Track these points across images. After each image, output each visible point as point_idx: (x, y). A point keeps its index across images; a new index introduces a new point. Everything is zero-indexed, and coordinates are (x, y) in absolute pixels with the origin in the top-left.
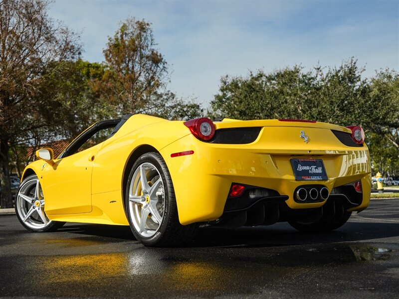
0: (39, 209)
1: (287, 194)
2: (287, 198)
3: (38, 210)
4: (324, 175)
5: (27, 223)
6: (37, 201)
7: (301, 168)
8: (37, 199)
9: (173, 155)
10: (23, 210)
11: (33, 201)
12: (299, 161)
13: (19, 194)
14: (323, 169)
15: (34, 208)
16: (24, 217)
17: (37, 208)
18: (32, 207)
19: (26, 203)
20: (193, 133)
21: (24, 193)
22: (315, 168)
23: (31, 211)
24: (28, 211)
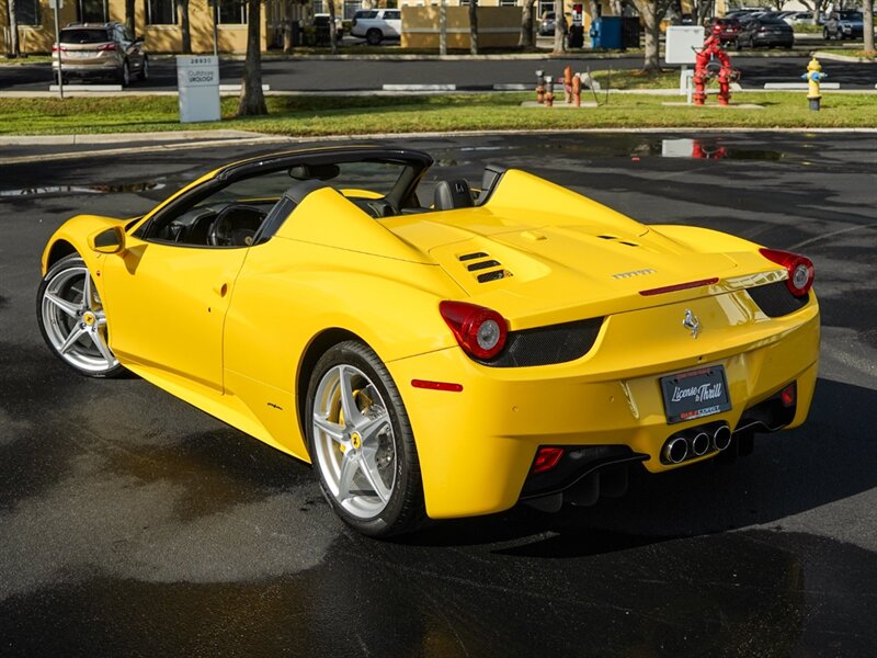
0: (93, 330)
1: (647, 451)
2: (648, 457)
3: (90, 333)
4: (724, 400)
5: (67, 357)
6: (88, 313)
7: (679, 395)
8: (87, 308)
9: (417, 383)
10: (56, 327)
11: (78, 312)
12: (676, 380)
13: (45, 296)
14: (725, 389)
15: (82, 327)
16: (60, 342)
17: (88, 329)
18: (77, 325)
19: (63, 316)
20: (460, 344)
21: (56, 291)
22: (708, 388)
23: (77, 333)
24: (69, 332)
